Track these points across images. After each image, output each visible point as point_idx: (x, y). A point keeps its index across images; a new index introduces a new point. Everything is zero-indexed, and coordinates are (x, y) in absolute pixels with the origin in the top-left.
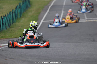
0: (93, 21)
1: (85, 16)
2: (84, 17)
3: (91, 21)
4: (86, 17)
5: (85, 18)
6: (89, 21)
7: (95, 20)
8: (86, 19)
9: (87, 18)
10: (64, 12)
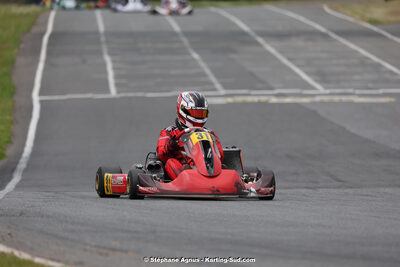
0: (256, 99)
1: (213, 78)
2: (211, 83)
3: (249, 99)
4: (218, 86)
5: (215, 90)
6: (240, 99)
7: (263, 99)
8: (223, 92)
9: (225, 86)
10: (114, 62)
